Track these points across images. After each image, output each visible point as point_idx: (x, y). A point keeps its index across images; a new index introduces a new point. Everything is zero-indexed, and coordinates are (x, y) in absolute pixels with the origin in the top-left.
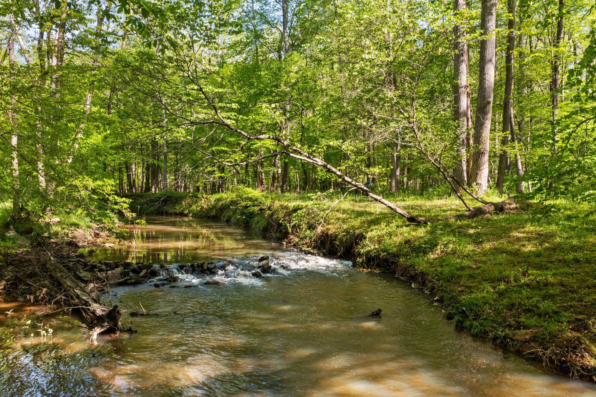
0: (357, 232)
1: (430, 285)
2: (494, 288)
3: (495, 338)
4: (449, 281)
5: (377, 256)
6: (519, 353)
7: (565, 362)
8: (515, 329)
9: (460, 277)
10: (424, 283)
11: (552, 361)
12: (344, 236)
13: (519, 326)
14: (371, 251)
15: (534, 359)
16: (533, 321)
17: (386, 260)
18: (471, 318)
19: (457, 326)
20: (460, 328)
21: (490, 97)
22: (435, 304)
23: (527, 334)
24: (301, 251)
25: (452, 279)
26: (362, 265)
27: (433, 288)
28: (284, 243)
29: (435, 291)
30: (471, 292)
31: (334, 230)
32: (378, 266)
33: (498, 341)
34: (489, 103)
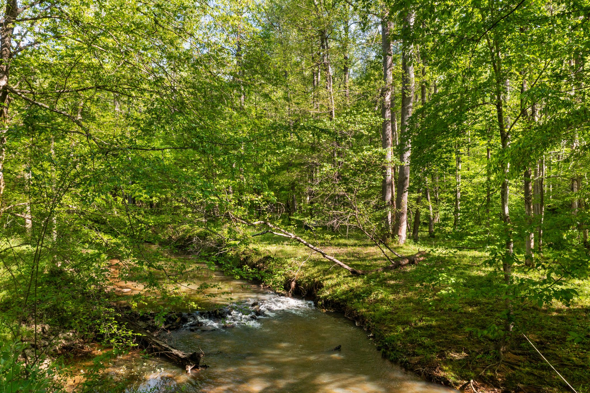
0: (316, 279)
1: (367, 325)
2: (404, 329)
3: (402, 362)
4: (378, 322)
5: (332, 301)
6: (412, 370)
7: (430, 375)
8: (412, 356)
9: (385, 320)
10: (363, 322)
11: (425, 374)
12: (307, 282)
13: (415, 354)
14: (327, 296)
15: (418, 373)
16: (421, 351)
17: (338, 304)
18: (390, 349)
19: (382, 355)
20: (385, 356)
21: (407, 174)
22: (371, 339)
23: (417, 359)
24: (276, 293)
25: (380, 321)
26: (321, 307)
27: (369, 327)
28: (262, 286)
29: (370, 329)
30: (391, 331)
31: (299, 277)
32: (333, 307)
33: (403, 364)
34: (407, 178)
